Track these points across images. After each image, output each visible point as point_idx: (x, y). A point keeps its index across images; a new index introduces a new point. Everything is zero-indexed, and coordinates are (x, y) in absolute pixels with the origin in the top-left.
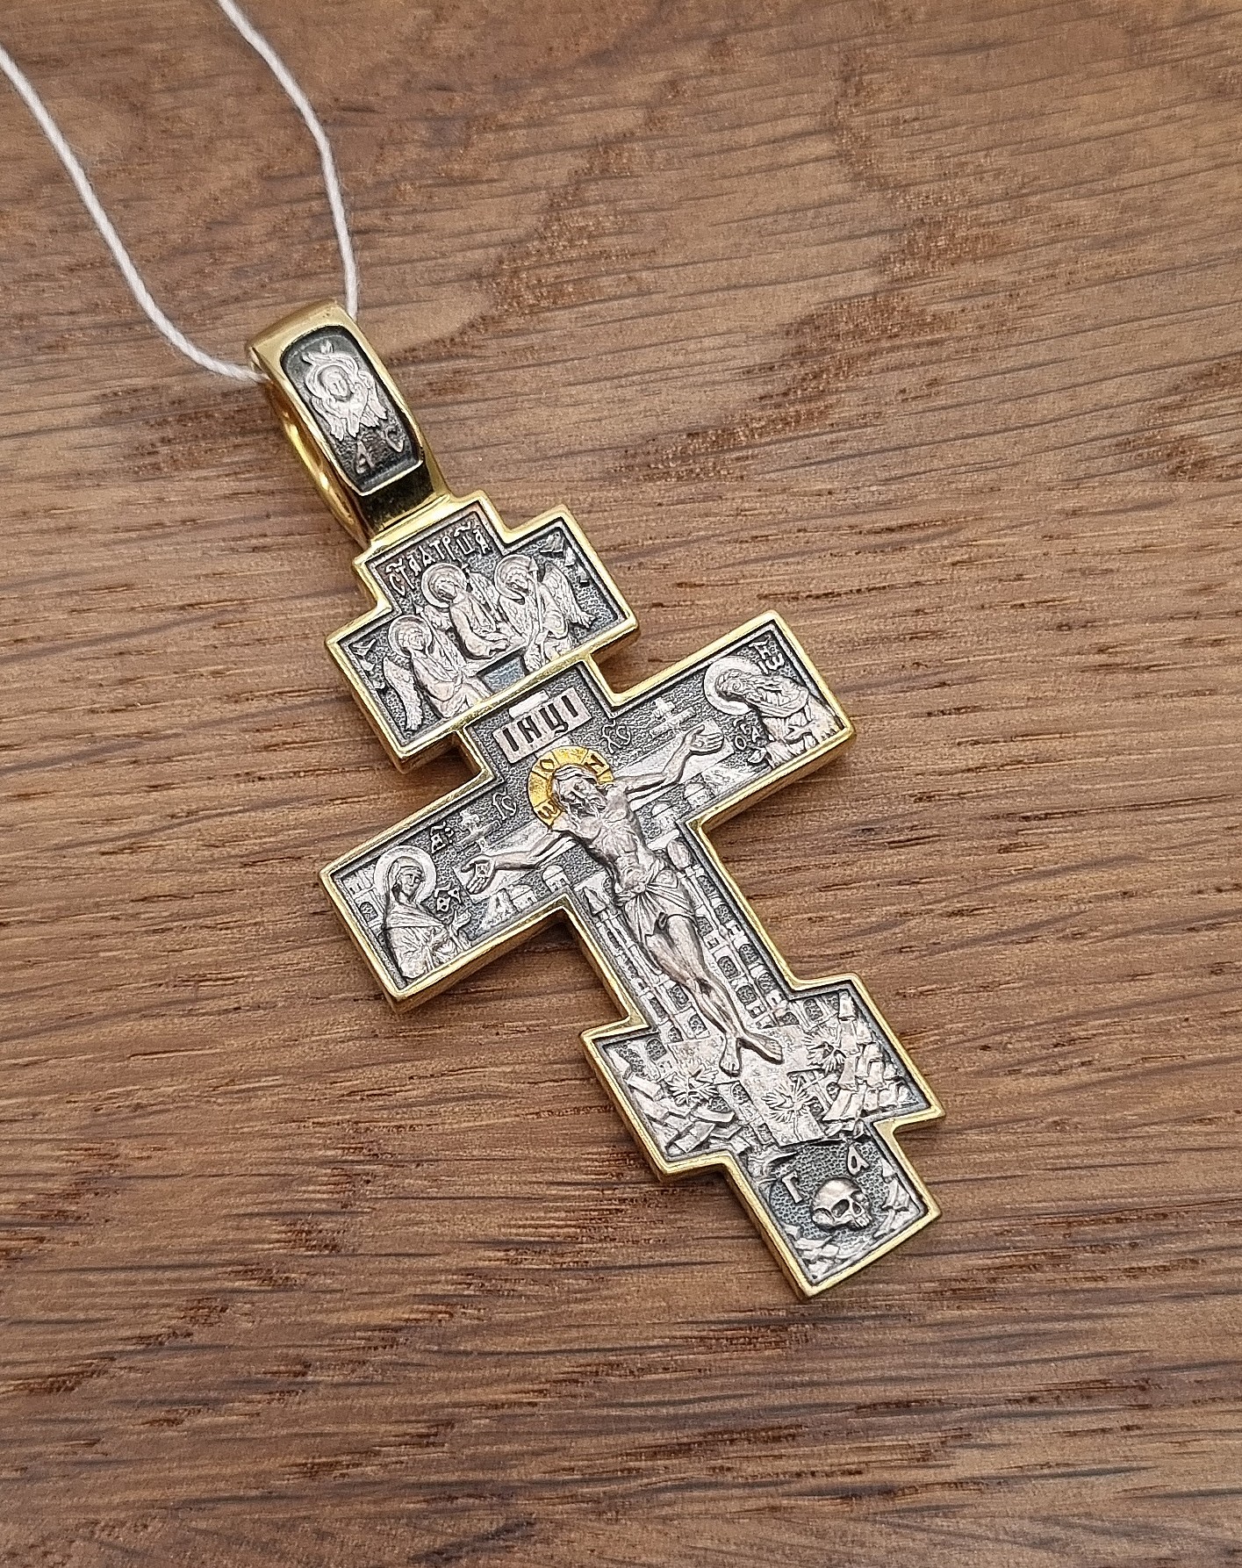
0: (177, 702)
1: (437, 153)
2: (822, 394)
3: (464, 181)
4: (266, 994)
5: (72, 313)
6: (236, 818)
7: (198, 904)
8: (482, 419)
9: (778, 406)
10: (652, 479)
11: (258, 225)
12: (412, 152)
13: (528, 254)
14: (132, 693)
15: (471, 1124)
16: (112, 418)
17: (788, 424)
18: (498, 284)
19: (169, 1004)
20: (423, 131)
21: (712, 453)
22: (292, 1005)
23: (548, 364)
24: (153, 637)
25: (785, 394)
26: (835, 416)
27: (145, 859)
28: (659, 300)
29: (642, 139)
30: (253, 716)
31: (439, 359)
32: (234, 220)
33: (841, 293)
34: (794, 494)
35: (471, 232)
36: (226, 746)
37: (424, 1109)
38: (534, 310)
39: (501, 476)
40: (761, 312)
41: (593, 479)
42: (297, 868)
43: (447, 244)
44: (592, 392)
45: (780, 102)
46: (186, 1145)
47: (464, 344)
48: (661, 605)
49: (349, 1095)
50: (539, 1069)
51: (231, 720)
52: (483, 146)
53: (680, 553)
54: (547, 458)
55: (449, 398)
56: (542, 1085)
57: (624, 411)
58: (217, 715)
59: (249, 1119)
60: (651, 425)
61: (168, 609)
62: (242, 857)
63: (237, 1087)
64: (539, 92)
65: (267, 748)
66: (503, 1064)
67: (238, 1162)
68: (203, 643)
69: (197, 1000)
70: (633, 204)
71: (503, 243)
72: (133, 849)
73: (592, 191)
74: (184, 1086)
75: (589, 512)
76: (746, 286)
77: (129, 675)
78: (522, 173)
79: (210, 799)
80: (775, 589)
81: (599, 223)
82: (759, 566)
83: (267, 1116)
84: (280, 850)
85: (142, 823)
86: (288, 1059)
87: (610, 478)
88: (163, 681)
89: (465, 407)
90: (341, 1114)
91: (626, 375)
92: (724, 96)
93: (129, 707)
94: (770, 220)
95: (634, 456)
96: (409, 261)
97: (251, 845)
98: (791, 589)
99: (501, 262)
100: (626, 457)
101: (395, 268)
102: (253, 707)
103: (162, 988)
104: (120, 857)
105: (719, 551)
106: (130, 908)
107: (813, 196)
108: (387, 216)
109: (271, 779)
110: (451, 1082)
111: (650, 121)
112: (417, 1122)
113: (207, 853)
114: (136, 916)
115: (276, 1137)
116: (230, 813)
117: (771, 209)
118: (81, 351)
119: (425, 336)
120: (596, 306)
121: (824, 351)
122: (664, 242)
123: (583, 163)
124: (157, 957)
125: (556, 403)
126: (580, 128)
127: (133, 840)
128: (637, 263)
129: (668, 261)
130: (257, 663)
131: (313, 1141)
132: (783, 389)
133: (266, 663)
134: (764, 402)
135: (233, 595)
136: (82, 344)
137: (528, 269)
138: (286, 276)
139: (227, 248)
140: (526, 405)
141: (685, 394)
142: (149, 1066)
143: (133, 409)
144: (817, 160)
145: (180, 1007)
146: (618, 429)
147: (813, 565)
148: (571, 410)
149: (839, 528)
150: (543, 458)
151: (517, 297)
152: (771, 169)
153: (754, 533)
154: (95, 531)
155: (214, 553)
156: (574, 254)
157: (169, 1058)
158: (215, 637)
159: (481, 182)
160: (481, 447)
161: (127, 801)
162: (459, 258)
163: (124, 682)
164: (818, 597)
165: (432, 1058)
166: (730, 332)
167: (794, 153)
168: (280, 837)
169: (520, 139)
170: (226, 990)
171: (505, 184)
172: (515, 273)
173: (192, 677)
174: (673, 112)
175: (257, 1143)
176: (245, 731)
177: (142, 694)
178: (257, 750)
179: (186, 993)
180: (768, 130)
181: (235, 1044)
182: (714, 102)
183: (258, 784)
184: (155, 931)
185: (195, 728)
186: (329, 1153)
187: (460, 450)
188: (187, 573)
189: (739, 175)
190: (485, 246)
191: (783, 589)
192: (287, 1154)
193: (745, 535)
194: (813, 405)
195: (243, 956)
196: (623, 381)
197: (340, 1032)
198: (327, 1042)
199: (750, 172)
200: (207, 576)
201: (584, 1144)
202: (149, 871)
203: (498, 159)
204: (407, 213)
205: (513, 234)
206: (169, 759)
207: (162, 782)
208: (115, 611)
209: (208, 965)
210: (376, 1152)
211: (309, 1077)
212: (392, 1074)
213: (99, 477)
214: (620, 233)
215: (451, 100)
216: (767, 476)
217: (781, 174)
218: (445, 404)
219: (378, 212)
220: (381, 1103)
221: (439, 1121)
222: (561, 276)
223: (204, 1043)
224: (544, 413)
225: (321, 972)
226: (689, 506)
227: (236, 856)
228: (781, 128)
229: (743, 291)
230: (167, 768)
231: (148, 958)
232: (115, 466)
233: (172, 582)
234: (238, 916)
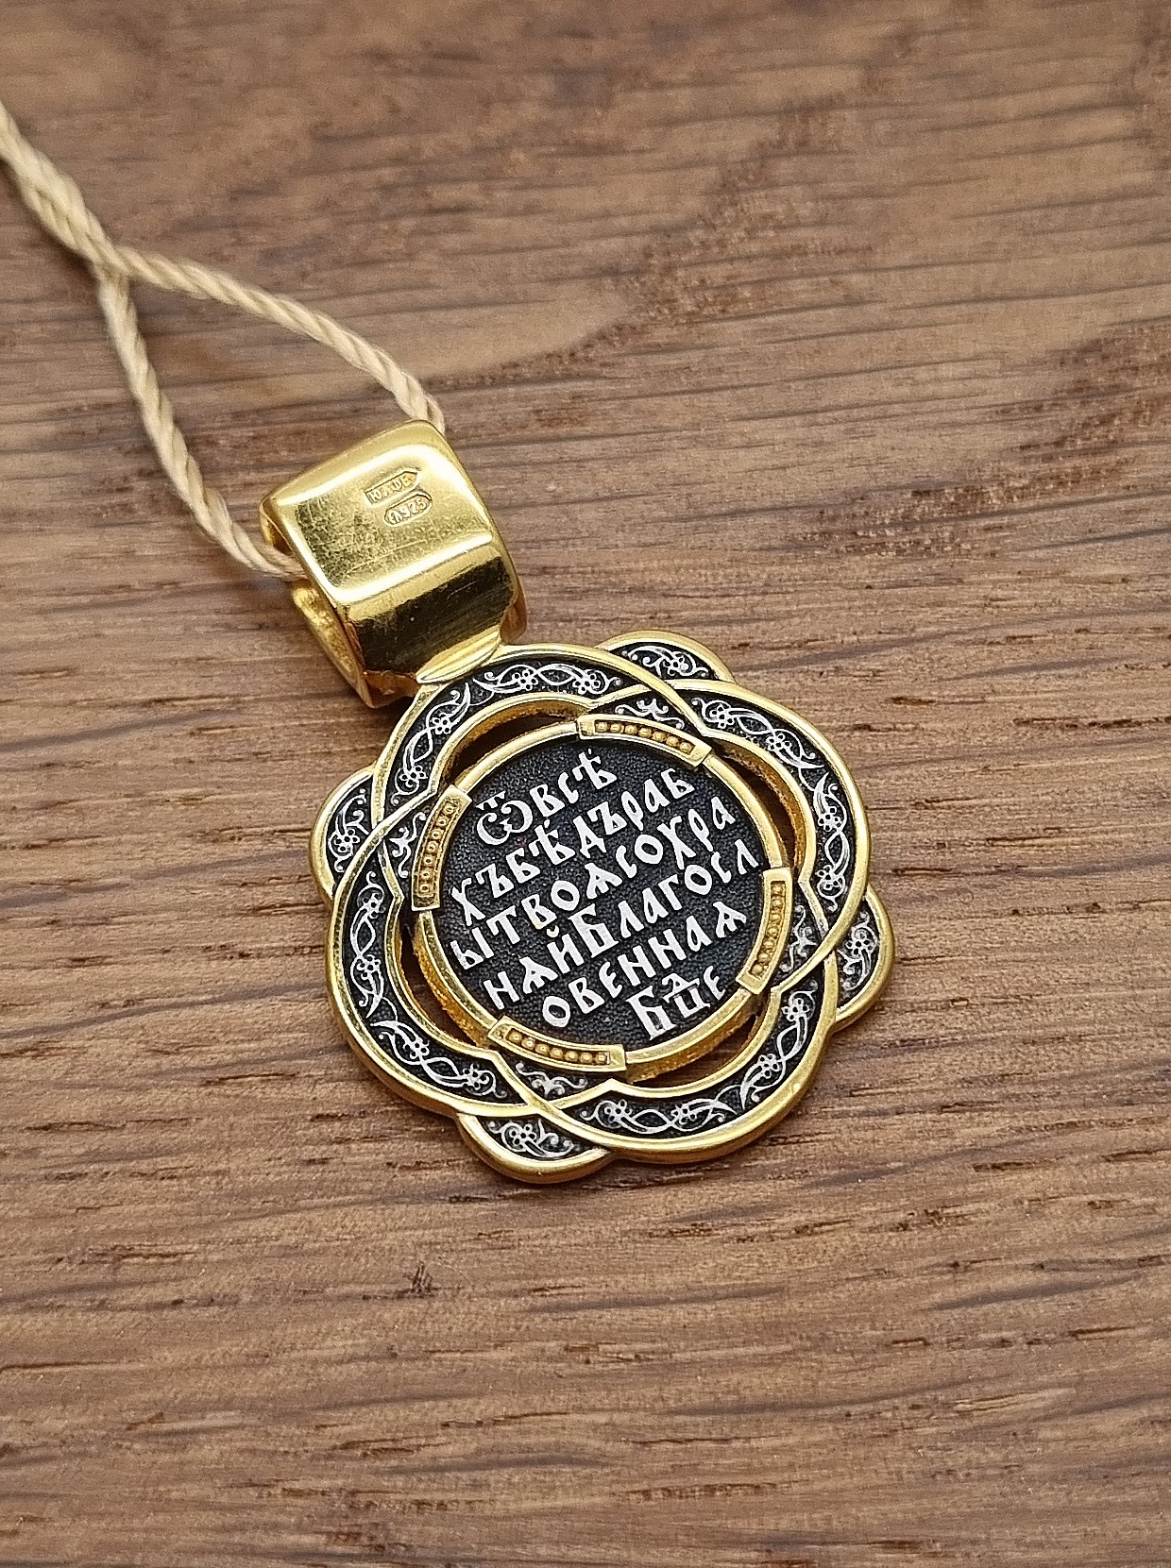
0: (124, 838)
1: (564, 114)
2: (1112, 445)
3: (601, 149)
4: (225, 1282)
5: (27, 301)
6: (200, 1012)
7: (129, 1139)
8: (610, 461)
9: (1048, 458)
10: (856, 550)
11: (303, 196)
12: (530, 112)
13: (689, 246)
14: (59, 823)
15: (538, 1504)
16: (72, 442)
17: (1061, 484)
18: (643, 284)
19: (70, 1290)
20: (546, 85)
21: (947, 520)
22: (264, 1301)
23: (710, 390)
24: (101, 742)
25: (1058, 444)
26: (1132, 476)
27: (54, 1067)
28: (875, 312)
29: (857, 106)
30: (239, 862)
31: (550, 379)
32: (271, 187)
33: (1140, 311)
34: (1072, 580)
35: (607, 214)
36: (196, 904)
37: (464, 1476)
38: (693, 320)
39: (634, 540)
40: (1024, 333)
41: (770, 549)
42: (288, 1091)
43: (571, 229)
44: (774, 431)
45: (1053, 66)
46: (78, 1514)
47: (588, 360)
48: (868, 728)
49: (347, 1446)
50: (651, 1421)
51: (204, 868)
52: (630, 107)
53: (899, 655)
54: (703, 517)
55: (563, 430)
56: (655, 1447)
57: (819, 458)
58: (184, 859)
59: (181, 1479)
60: (859, 477)
61: (125, 705)
62: (203, 1069)
63: (166, 1427)
64: (712, 43)
65: (256, 911)
66: (593, 1410)
67: (157, 1547)
68: (172, 756)
69: (114, 1285)
70: (840, 187)
71: (654, 230)
72: (38, 1051)
73: (784, 168)
74: (83, 1420)
75: (765, 593)
76: (1002, 298)
77: (58, 796)
78: (685, 142)
79: (163, 982)
80: (1042, 712)
81: (792, 209)
82: (1016, 679)
83: (208, 1475)
84: (263, 1062)
85: (55, 1013)
86: (251, 1385)
87: (797, 546)
88: (108, 807)
89: (585, 444)
90: (331, 1477)
91: (825, 410)
92: (972, 57)
93: (54, 842)
94: (1038, 213)
95: (833, 519)
96: (517, 250)
97: (220, 1053)
98: (1066, 713)
99: (649, 256)
100: (820, 520)
101: (496, 259)
102: (240, 849)
103: (60, 1266)
104: (17, 1062)
105: (958, 655)
106: (25, 1141)
107: (1100, 186)
108: (487, 191)
109: (259, 956)
110: (509, 1437)
111: (870, 84)
112: (452, 1496)
113: (151, 1062)
114: (32, 1153)
115: (223, 1509)
116: (192, 1005)
117: (1041, 200)
118: (33, 351)
119: (533, 348)
120: (783, 317)
121: (1116, 389)
122: (885, 237)
123: (770, 132)
124: (59, 1216)
125: (720, 443)
126: (769, 89)
127: (38, 1038)
128: (844, 262)
129: (890, 262)
130: (252, 786)
131: (282, 1518)
132: (1054, 435)
133: (266, 787)
134: (1027, 453)
135: (225, 690)
136: (36, 341)
137: (690, 264)
138: (338, 263)
139: (256, 224)
140: (676, 444)
141: (911, 439)
142: (29, 1387)
143: (101, 430)
144: (1107, 140)
145: (87, 1296)
146: (807, 482)
147: (1098, 679)
148: (741, 453)
149: (1137, 630)
150: (697, 517)
151: (670, 301)
152: (1041, 149)
153: (1011, 632)
154: (29, 592)
155: (201, 630)
156: (754, 247)
157: (61, 1375)
158: (193, 748)
159: (625, 152)
160: (607, 499)
161: (36, 979)
162: (588, 248)
163: (48, 806)
164: (1106, 726)
165: (480, 1394)
166: (977, 357)
167: (1075, 129)
168: (263, 1044)
169: (683, 99)
170: (162, 1273)
171: (662, 156)
172: (668, 270)
173: (151, 802)
174: (901, 74)
175: (190, 1518)
176: (224, 884)
177: (74, 825)
178: (240, 913)
179: (100, 1274)
180: (1035, 100)
181: (170, 1357)
182: (960, 63)
183: (239, 963)
184: (59, 1178)
185: (151, 876)
186: (307, 1540)
187: (574, 502)
188: (160, 656)
189: (995, 156)
190: (627, 234)
191: (1053, 712)
192: (237, 1538)
193: (997, 634)
194: (1099, 460)
195: (193, 1220)
196: (820, 418)
197: (338, 1346)
198: (315, 1362)
199: (1012, 152)
200: (187, 661)
201: (719, 1545)
202: (59, 1085)
203: (651, 124)
204: (517, 188)
205: (666, 219)
206: (106, 921)
207: (92, 954)
208: (47, 705)
209: (136, 1233)
210: (380, 1541)
211: (281, 1416)
212: (416, 1417)
213: (42, 519)
214: (822, 222)
215: (590, 49)
216: (1031, 554)
217: (1054, 157)
218: (559, 439)
219: (475, 186)
220: (394, 1463)
221: (485, 1495)
222: (735, 277)
223: (119, 1353)
224: (700, 455)
225: (316, 1252)
226: (912, 591)
227: (194, 1069)
228: (1055, 98)
229: (999, 304)
230: (101, 934)
231: (41, 1217)
232: (67, 505)
233: (134, 666)
234: (190, 1159)
